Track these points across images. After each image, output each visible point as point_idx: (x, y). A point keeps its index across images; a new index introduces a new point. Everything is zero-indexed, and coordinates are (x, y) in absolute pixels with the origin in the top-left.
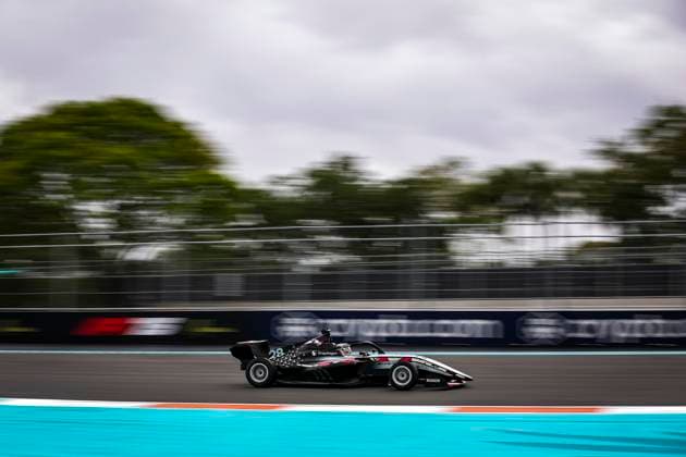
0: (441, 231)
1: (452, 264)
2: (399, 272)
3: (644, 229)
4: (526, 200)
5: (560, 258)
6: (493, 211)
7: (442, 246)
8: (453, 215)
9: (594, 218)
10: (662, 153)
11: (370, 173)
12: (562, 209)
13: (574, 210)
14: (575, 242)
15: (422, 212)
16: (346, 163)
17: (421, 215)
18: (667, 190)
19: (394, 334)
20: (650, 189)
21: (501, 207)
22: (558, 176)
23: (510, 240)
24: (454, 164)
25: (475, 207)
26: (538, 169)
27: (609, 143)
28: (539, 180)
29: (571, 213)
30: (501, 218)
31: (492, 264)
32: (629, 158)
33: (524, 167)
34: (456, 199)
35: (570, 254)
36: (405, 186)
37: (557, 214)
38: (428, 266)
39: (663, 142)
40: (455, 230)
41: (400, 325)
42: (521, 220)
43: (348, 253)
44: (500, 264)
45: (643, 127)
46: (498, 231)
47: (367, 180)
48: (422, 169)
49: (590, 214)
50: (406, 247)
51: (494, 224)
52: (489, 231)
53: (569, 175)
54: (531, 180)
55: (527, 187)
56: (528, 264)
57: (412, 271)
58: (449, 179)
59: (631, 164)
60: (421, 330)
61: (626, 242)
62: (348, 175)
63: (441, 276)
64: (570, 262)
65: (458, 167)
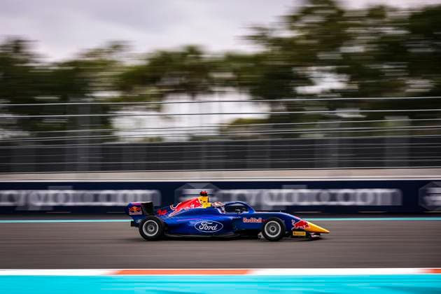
0: (105, 109)
1: (116, 139)
2: (67, 146)
3: (290, 106)
4: (183, 80)
5: (212, 133)
6: (152, 90)
7: (105, 122)
8: (116, 94)
9: (244, 97)
10: (308, 37)
11: (38, 56)
12: (217, 89)
13: (227, 89)
14: (228, 119)
15: (89, 92)
16: (17, 46)
17: (88, 95)
18: (313, 71)
19: (61, 203)
20: (298, 70)
21: (160, 87)
22: (212, 58)
23: (168, 118)
24: (117, 47)
25: (137, 87)
26: (193, 51)
27: (260, 29)
28: (195, 61)
29: (224, 92)
30: (161, 96)
31: (151, 139)
32: (278, 42)
33: (180, 50)
34: (118, 79)
35: (222, 129)
36: (71, 68)
37: (211, 92)
38: (92, 141)
39: (309, 27)
40: (118, 108)
41: (67, 195)
42: (178, 99)
43: (17, 130)
44: (159, 139)
45: (292, 14)
46: (158, 109)
47: (37, 62)
48: (86, 52)
49: (240, 93)
50: (73, 123)
51: (153, 103)
52: (148, 109)
53: (221, 56)
54: (187, 63)
55: (183, 68)
56: (184, 139)
57: (79, 146)
58: (113, 62)
59: (277, 48)
60: (86, 199)
61: (273, 119)
62: (21, 57)
63: (105, 150)
64: (221, 137)
65: (121, 51)
